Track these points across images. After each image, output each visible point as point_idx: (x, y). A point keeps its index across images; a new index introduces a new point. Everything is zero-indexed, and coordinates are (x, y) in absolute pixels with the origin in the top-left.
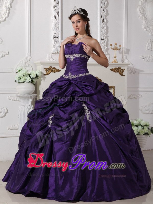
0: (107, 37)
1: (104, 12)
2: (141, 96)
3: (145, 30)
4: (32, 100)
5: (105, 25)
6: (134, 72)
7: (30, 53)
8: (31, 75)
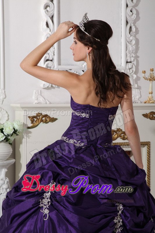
0: (137, 57)
1: (133, 14)
4: (6, 170)
5: (134, 38)
7: (4, 89)
8: (3, 131)
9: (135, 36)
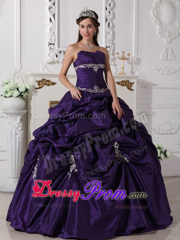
0: (114, 44)
1: (110, 14)
2: (154, 113)
3: (160, 36)
4: (21, 117)
5: (111, 30)
6: (146, 86)
7: (21, 63)
8: (19, 89)
9: (112, 30)
